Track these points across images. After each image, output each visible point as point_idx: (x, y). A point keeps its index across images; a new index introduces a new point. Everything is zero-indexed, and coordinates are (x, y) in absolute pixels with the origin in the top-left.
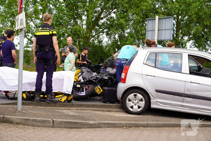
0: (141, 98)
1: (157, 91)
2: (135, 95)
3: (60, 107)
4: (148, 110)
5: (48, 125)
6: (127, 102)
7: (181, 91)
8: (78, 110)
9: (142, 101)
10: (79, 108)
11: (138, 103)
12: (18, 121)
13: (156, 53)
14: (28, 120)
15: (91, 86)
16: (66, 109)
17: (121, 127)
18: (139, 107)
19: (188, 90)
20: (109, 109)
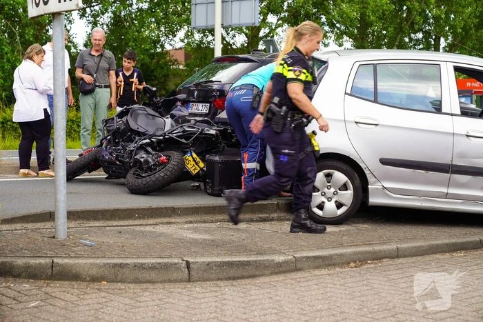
0: (343, 182)
1: (384, 162)
2: (328, 176)
3: (144, 218)
4: (363, 211)
7: (444, 159)
8: (191, 222)
9: (347, 190)
10: (190, 219)
11: (335, 194)
14: (121, 266)
15: (175, 155)
16: (162, 223)
17: (343, 264)
18: (339, 205)
19: (462, 156)
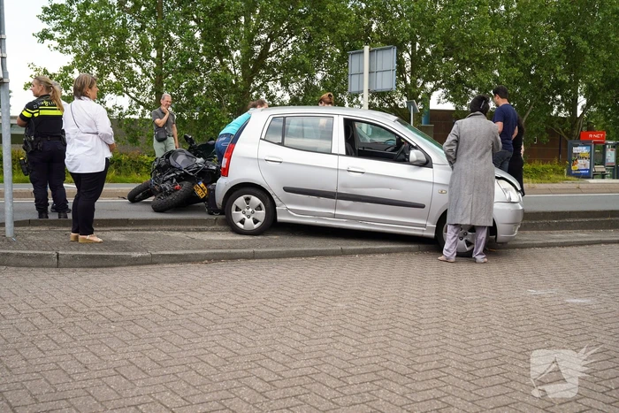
0: (258, 204)
1: (287, 190)
2: (247, 200)
3: (103, 226)
4: (273, 226)
5: (47, 263)
6: (234, 212)
7: (332, 188)
8: (138, 230)
9: (261, 210)
10: (141, 228)
11: (253, 212)
13: (285, 118)
14: (8, 254)
15: (186, 184)
16: (114, 230)
17: (199, 261)
18: (256, 221)
19: (345, 186)
20: (200, 227)
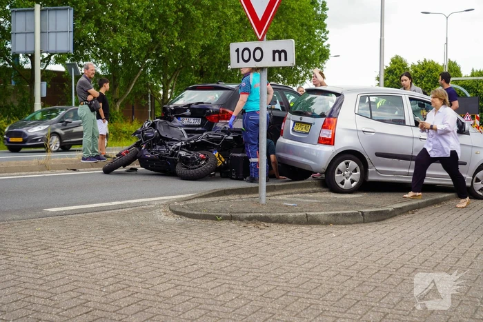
0: (355, 167)
1: (378, 155)
2: (347, 164)
5: (358, 220)
6: (336, 175)
7: (409, 152)
9: (357, 172)
11: (350, 174)
12: (326, 219)
19: (417, 150)
